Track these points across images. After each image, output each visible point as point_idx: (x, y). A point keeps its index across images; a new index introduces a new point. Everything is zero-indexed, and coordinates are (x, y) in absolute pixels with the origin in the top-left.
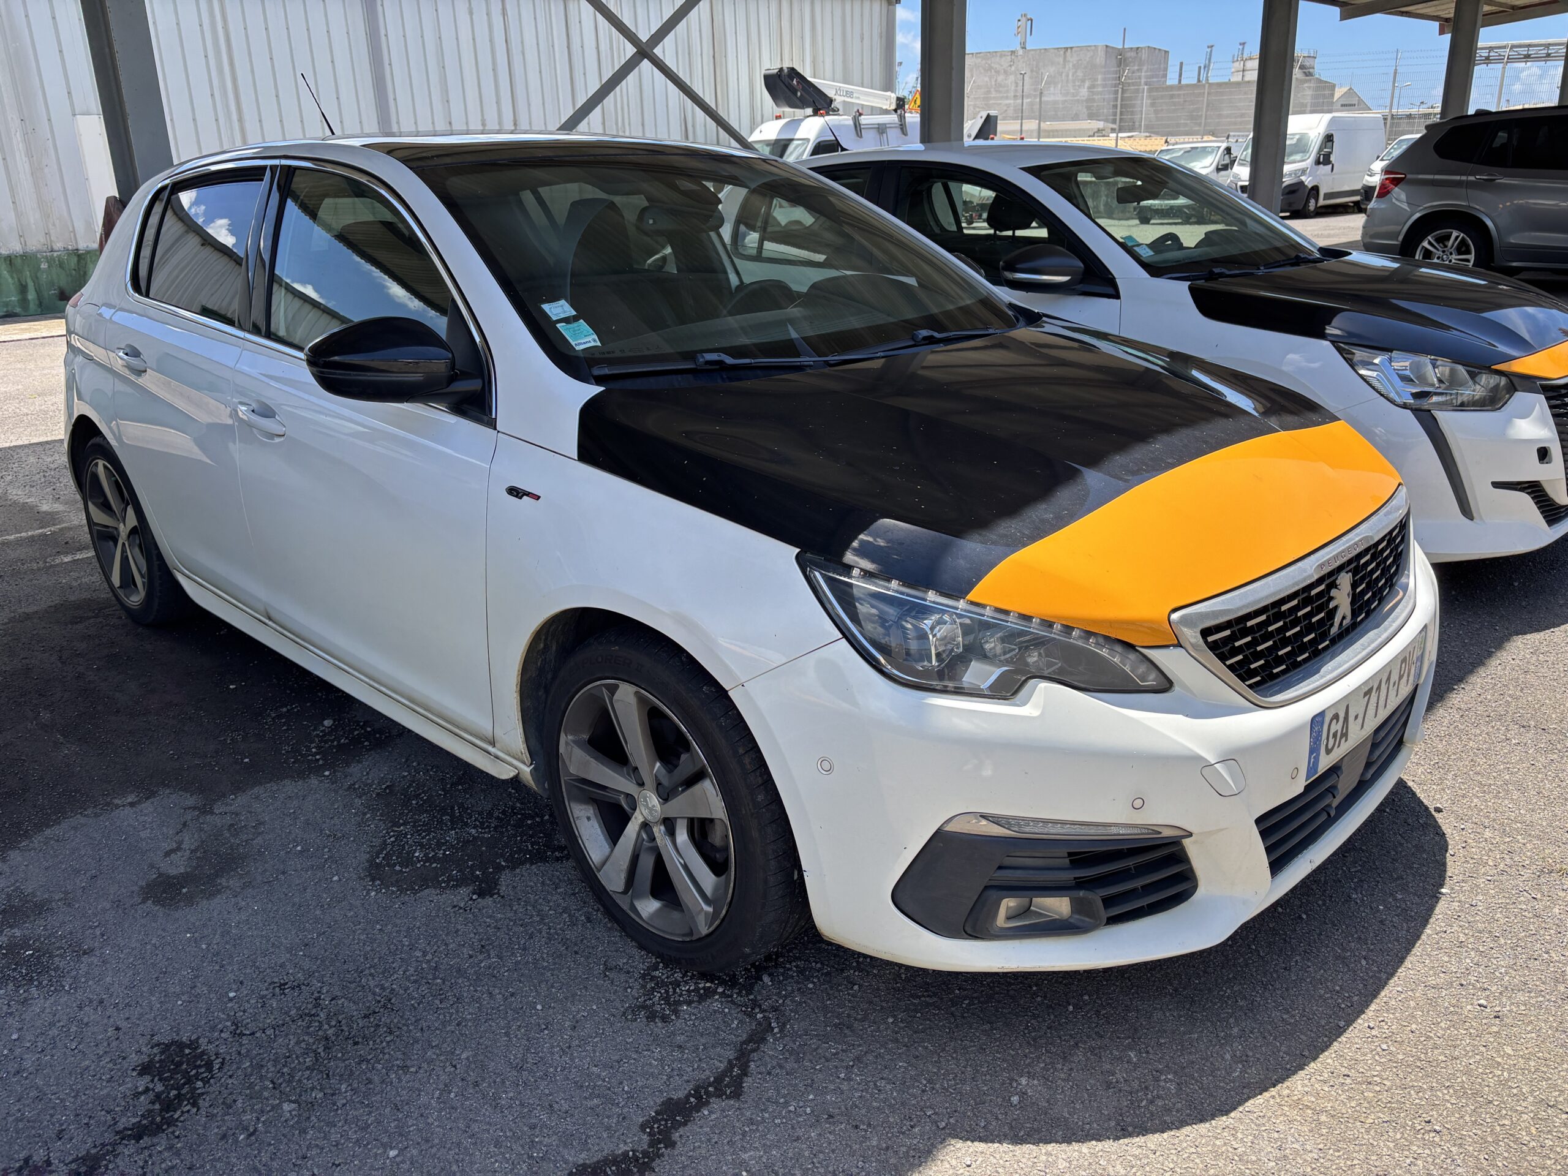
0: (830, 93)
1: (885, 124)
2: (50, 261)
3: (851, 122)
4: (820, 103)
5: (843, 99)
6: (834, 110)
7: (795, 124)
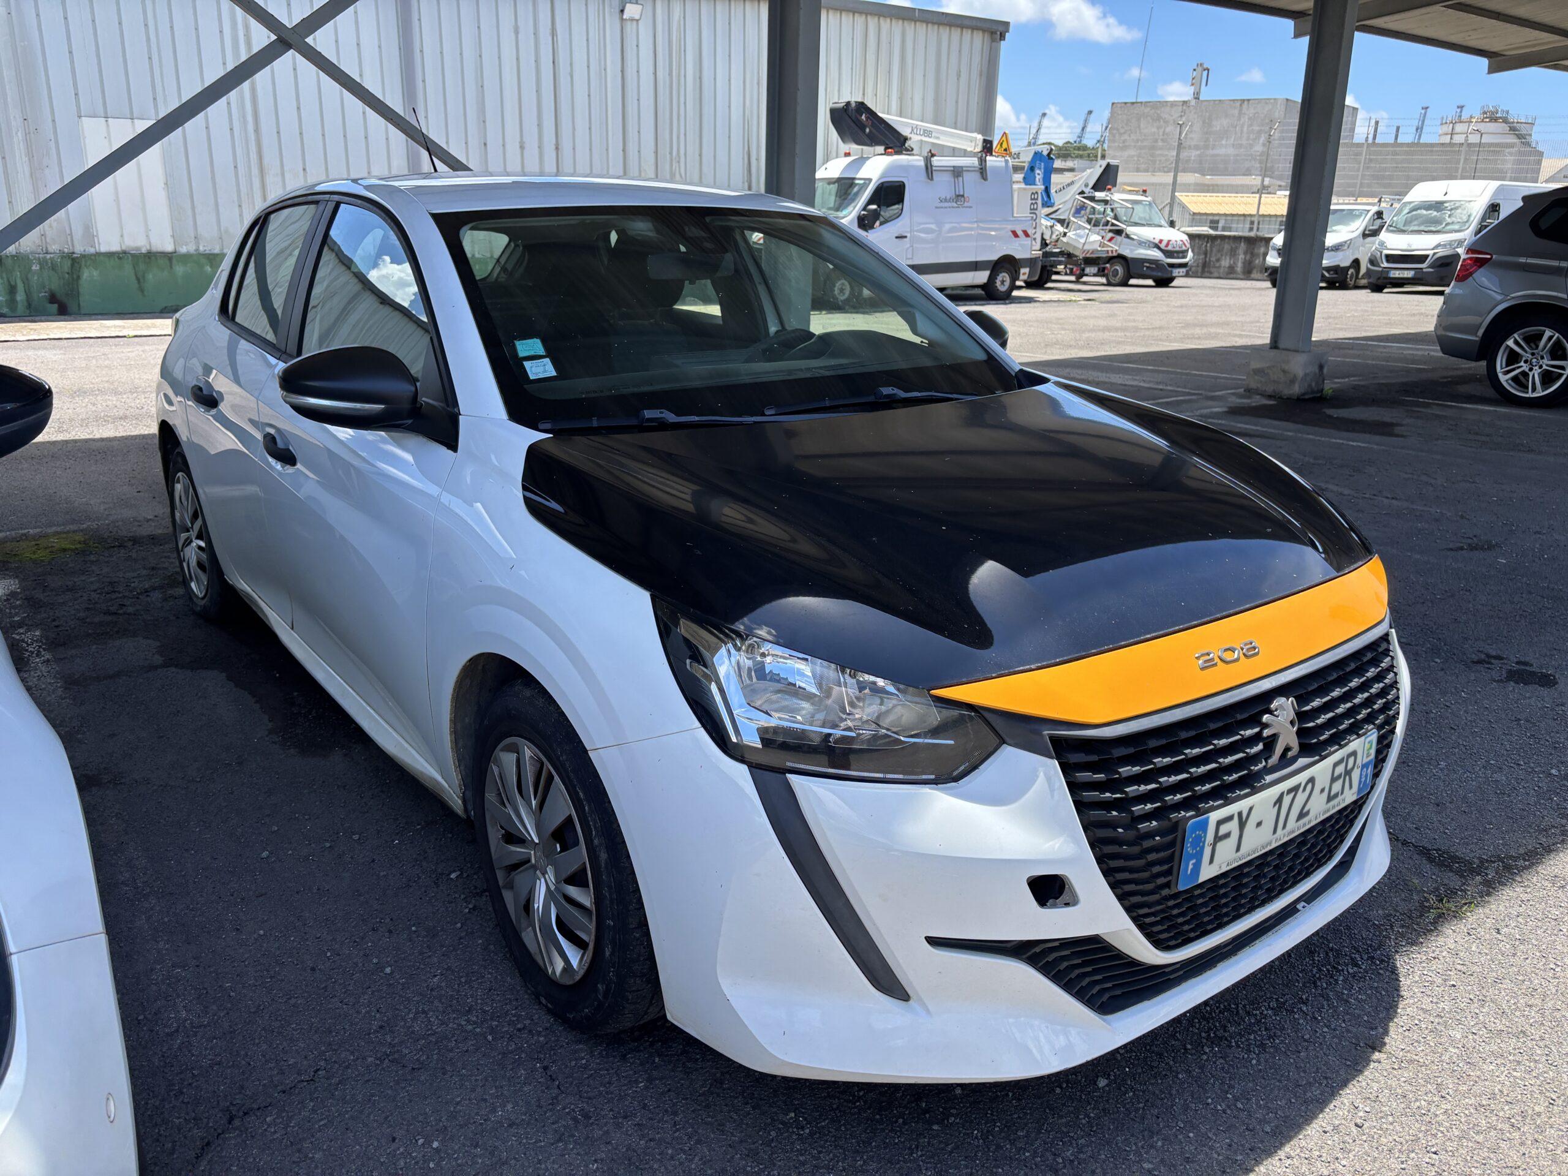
0: (905, 131)
1: (962, 167)
2: (43, 263)
3: (922, 163)
4: (894, 141)
5: (919, 138)
6: (907, 150)
7: (862, 160)
